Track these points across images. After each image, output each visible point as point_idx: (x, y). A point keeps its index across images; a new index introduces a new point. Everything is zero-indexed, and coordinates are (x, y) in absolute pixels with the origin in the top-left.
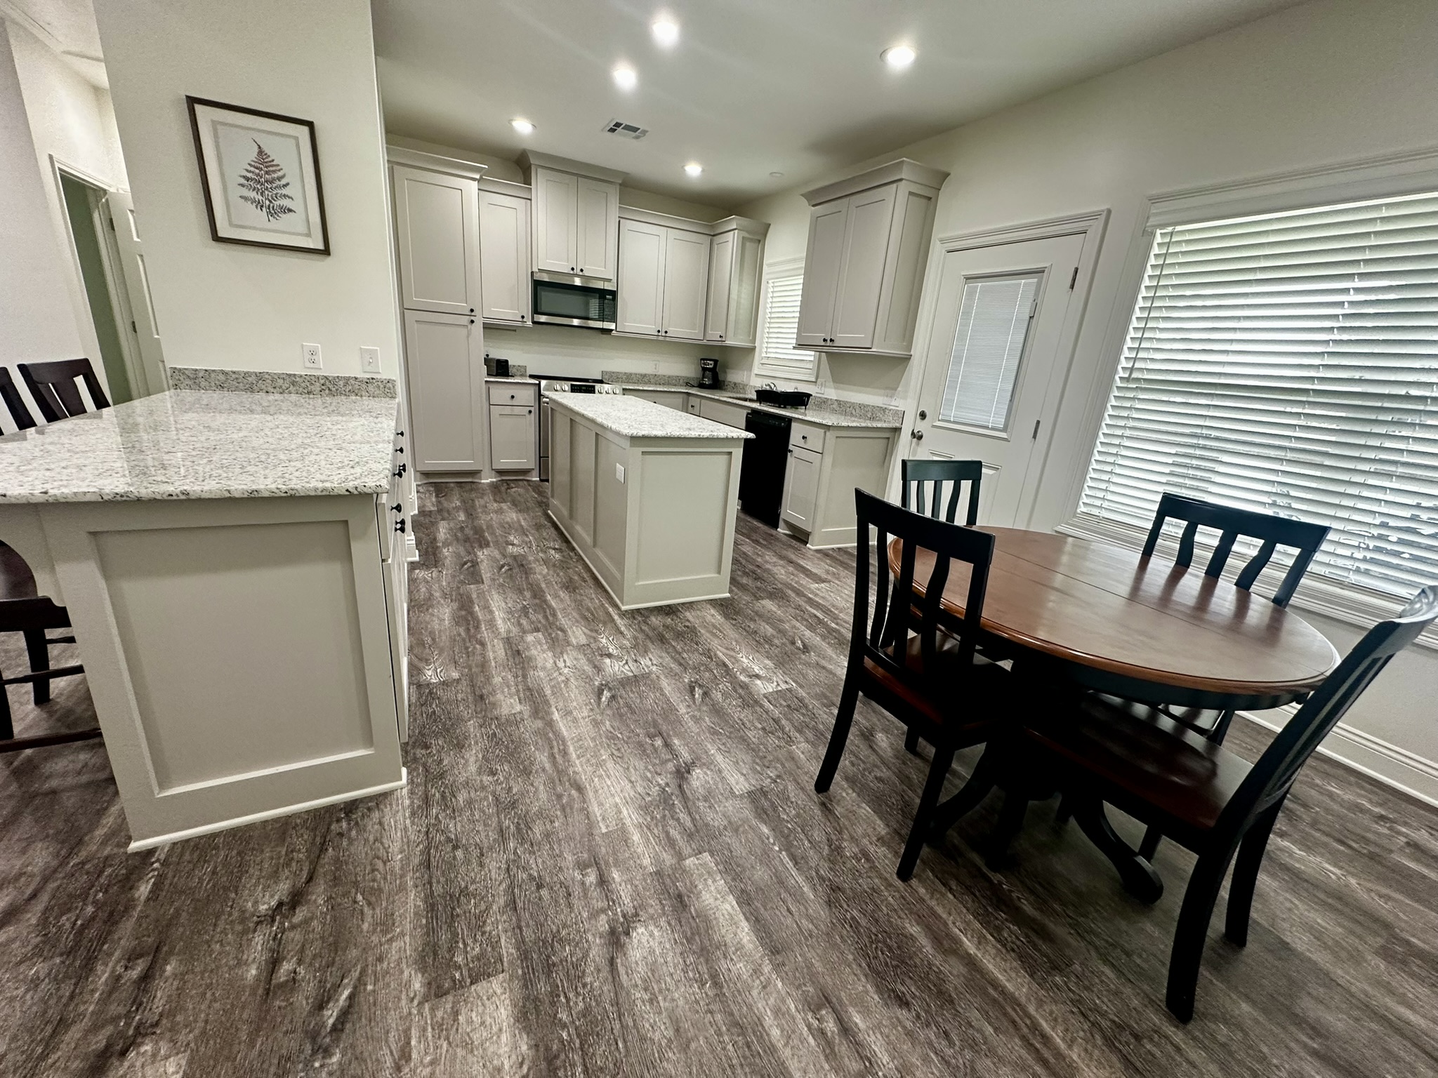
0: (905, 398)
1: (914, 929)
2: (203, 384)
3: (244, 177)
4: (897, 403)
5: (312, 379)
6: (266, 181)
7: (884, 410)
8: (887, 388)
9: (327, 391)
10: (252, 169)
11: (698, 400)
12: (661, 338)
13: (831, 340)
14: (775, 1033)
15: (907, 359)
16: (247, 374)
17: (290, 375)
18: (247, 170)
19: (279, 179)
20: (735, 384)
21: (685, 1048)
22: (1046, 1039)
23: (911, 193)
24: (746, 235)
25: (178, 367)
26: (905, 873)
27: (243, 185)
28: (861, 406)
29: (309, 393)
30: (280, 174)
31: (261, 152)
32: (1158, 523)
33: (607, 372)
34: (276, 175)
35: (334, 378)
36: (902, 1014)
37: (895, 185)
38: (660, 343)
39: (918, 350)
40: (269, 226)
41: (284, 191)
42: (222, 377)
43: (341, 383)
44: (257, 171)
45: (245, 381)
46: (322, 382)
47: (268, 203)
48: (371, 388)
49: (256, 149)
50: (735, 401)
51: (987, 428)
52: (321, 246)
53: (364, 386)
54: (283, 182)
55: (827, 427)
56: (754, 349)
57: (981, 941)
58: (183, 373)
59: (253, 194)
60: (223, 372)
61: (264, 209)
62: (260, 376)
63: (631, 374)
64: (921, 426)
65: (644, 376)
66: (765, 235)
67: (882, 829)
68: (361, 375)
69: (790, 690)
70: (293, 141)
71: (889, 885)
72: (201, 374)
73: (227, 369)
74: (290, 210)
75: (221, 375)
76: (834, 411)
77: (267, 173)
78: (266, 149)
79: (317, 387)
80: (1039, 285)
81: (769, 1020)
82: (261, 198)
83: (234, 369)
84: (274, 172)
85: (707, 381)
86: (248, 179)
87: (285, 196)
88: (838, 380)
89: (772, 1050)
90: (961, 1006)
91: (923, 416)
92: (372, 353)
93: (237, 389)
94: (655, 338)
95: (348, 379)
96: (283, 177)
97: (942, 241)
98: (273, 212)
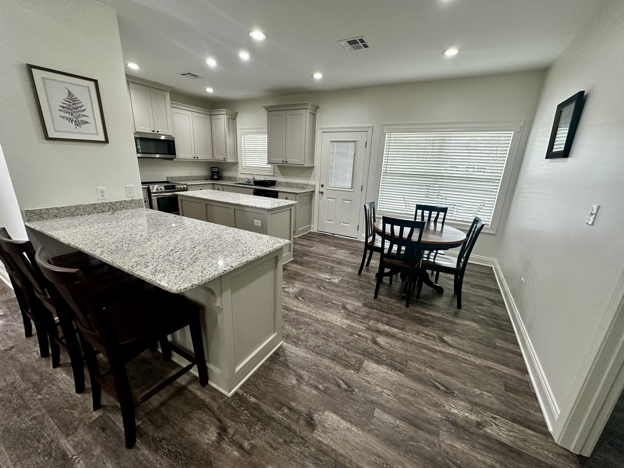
0: (314, 180)
1: (418, 315)
2: (45, 216)
3: (61, 106)
4: (311, 182)
5: (104, 205)
6: (74, 108)
7: (307, 185)
8: (306, 177)
9: (112, 209)
10: (66, 102)
11: (222, 186)
12: (195, 160)
13: (286, 162)
14: (417, 341)
15: (313, 167)
16: (70, 208)
17: (93, 205)
18: (63, 103)
19: (81, 107)
20: (229, 177)
21: (408, 351)
22: (449, 320)
23: (310, 113)
24: (230, 117)
25: (30, 209)
26: (407, 306)
27: (61, 111)
28: (296, 184)
29: (103, 212)
30: (80, 105)
31: (70, 93)
32: (416, 212)
33: (169, 177)
34: (78, 105)
35: (115, 202)
36: (430, 327)
37: (305, 110)
38: (195, 163)
39: (317, 164)
40: (76, 130)
41: (83, 113)
42: (56, 211)
43: (118, 204)
44: (68, 103)
45: (69, 211)
46: (109, 205)
47: (75, 119)
48: (132, 205)
49: (67, 93)
50: (237, 185)
51: (346, 188)
52: (103, 139)
53: (129, 204)
54: (83, 108)
55: (296, 194)
56: (237, 163)
57: (428, 311)
58: (33, 213)
59: (67, 115)
60: (56, 208)
61: (73, 122)
62: (77, 207)
63: (181, 177)
64: (322, 190)
65: (186, 177)
66: (236, 117)
67: (395, 301)
68: (127, 199)
69: (341, 279)
70: (87, 89)
71: (407, 310)
72: (44, 212)
73: (58, 206)
74: (87, 122)
75: (55, 210)
76: (285, 186)
77: (74, 104)
78: (73, 93)
79: (107, 208)
80: (356, 144)
81: (414, 340)
82: (71, 117)
83: (63, 206)
84: (77, 104)
85: (216, 177)
86: (63, 107)
87: (84, 116)
88: (283, 174)
89: (419, 343)
90: (435, 322)
91: (322, 186)
92: (131, 188)
93: (65, 216)
94: (193, 160)
95: (121, 202)
96: (82, 106)
97: (320, 128)
98: (78, 124)
